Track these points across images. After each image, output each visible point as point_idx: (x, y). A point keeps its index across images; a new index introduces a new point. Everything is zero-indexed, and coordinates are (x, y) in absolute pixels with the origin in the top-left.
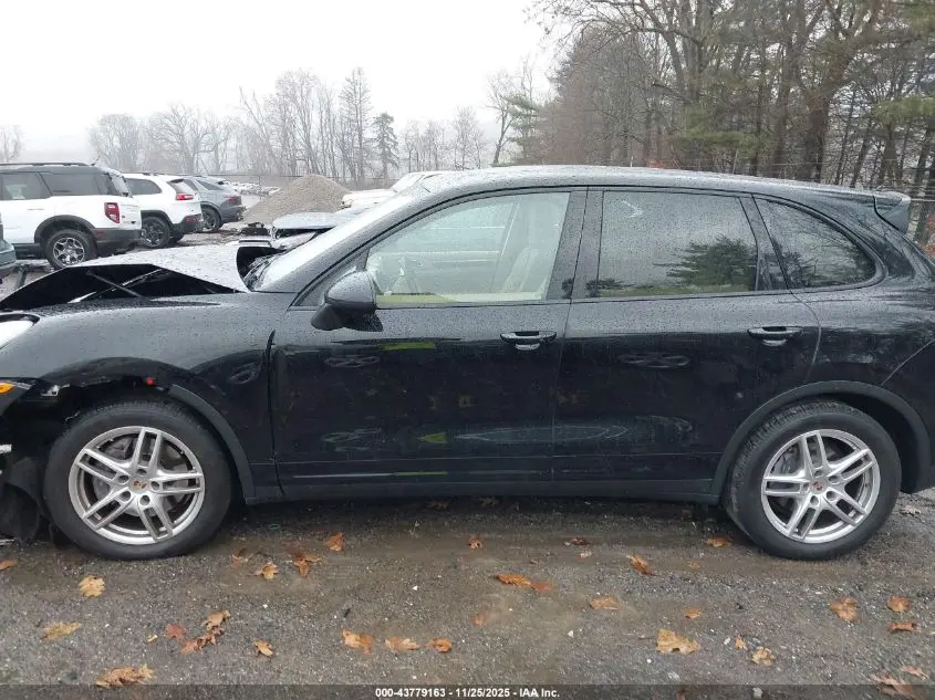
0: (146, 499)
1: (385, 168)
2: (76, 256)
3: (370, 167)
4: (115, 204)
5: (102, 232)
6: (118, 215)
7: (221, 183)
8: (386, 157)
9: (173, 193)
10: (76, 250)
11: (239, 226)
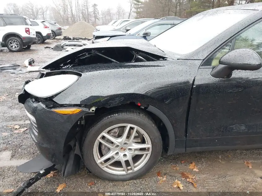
0: (125, 155)
1: (95, 20)
2: (16, 46)
3: (91, 20)
4: (28, 28)
5: (25, 38)
6: (29, 32)
7: (55, 23)
8: (96, 17)
9: (43, 26)
10: (17, 44)
11: (62, 37)
